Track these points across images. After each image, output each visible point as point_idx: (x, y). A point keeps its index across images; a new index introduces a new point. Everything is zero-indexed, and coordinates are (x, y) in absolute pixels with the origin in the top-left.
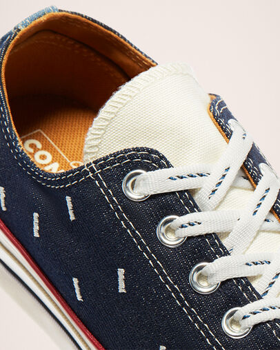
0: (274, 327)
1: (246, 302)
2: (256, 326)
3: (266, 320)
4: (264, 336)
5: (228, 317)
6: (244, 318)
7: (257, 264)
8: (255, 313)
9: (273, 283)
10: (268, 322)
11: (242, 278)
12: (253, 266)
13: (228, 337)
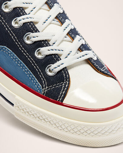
0: (30, 24)
1: (21, 15)
2: (24, 24)
3: (28, 21)
4: (26, 27)
5: (14, 21)
6: (20, 20)
7: (27, 3)
8: (24, 19)
9: (32, 10)
10: (28, 22)
11: (21, 7)
12: (26, 4)
13: (13, 27)
